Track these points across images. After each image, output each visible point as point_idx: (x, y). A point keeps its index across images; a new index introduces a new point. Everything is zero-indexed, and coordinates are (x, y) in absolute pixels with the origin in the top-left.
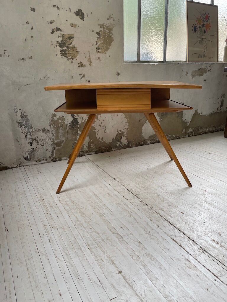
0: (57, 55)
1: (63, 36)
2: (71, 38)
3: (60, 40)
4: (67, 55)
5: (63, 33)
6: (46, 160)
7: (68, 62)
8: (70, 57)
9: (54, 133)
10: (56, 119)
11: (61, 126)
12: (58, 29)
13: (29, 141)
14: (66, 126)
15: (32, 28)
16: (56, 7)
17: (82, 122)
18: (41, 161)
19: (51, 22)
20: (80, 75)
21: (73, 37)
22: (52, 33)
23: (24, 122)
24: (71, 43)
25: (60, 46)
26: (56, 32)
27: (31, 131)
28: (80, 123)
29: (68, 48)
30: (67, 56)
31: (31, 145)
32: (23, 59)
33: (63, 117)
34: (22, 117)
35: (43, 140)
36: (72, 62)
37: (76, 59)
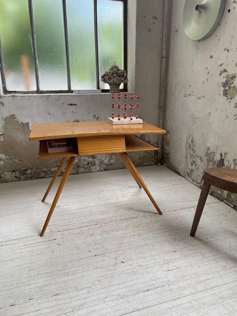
0: (220, 95)
1: (227, 76)
2: (233, 77)
3: (224, 80)
4: (228, 94)
5: (228, 74)
6: (197, 183)
7: (227, 101)
8: (229, 97)
9: (206, 164)
10: (209, 152)
11: (211, 161)
12: (225, 71)
13: (191, 162)
14: (215, 162)
15: (208, 73)
16: (227, 50)
17: (228, 165)
18: (194, 182)
19: (221, 66)
20: (235, 116)
21: (236, 77)
22: (220, 75)
23: (192, 146)
24: (233, 83)
25: (224, 86)
26: (223, 74)
27: (194, 154)
28: (225, 165)
29: (229, 88)
30: (227, 96)
31: (192, 166)
32: (200, 98)
33: (214, 153)
34: (192, 142)
35: (198, 165)
36: (230, 102)
37: (234, 99)
